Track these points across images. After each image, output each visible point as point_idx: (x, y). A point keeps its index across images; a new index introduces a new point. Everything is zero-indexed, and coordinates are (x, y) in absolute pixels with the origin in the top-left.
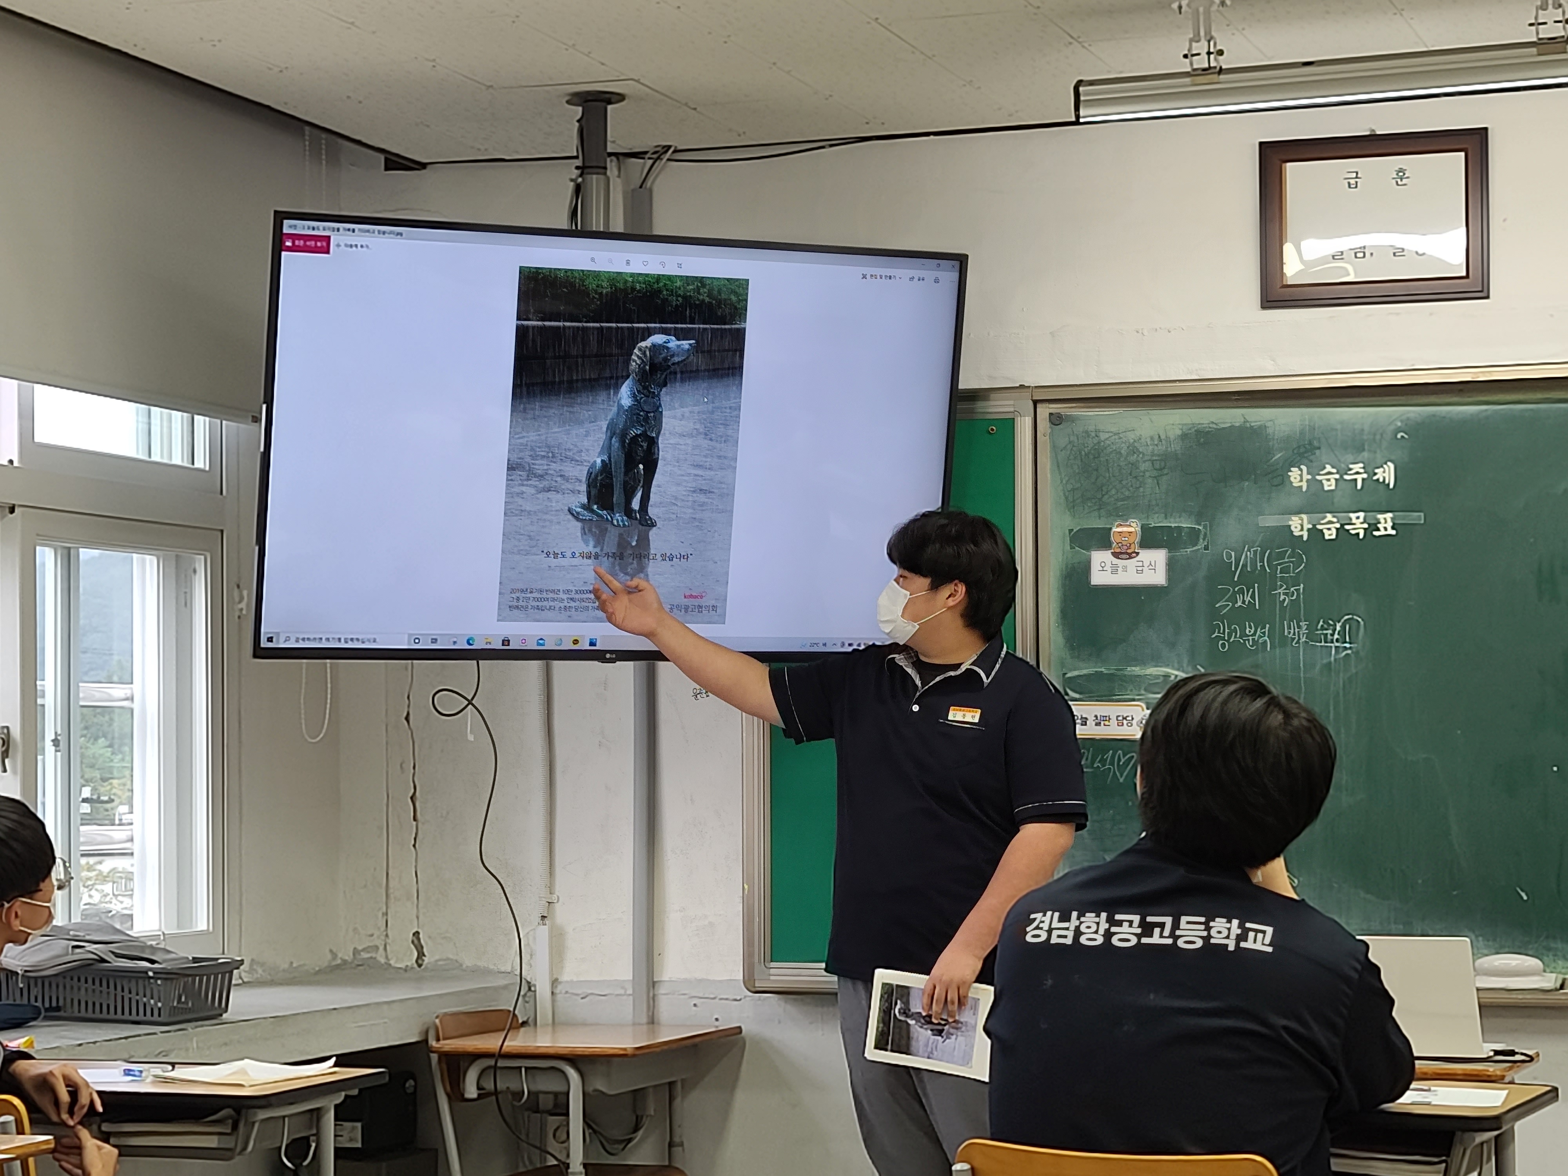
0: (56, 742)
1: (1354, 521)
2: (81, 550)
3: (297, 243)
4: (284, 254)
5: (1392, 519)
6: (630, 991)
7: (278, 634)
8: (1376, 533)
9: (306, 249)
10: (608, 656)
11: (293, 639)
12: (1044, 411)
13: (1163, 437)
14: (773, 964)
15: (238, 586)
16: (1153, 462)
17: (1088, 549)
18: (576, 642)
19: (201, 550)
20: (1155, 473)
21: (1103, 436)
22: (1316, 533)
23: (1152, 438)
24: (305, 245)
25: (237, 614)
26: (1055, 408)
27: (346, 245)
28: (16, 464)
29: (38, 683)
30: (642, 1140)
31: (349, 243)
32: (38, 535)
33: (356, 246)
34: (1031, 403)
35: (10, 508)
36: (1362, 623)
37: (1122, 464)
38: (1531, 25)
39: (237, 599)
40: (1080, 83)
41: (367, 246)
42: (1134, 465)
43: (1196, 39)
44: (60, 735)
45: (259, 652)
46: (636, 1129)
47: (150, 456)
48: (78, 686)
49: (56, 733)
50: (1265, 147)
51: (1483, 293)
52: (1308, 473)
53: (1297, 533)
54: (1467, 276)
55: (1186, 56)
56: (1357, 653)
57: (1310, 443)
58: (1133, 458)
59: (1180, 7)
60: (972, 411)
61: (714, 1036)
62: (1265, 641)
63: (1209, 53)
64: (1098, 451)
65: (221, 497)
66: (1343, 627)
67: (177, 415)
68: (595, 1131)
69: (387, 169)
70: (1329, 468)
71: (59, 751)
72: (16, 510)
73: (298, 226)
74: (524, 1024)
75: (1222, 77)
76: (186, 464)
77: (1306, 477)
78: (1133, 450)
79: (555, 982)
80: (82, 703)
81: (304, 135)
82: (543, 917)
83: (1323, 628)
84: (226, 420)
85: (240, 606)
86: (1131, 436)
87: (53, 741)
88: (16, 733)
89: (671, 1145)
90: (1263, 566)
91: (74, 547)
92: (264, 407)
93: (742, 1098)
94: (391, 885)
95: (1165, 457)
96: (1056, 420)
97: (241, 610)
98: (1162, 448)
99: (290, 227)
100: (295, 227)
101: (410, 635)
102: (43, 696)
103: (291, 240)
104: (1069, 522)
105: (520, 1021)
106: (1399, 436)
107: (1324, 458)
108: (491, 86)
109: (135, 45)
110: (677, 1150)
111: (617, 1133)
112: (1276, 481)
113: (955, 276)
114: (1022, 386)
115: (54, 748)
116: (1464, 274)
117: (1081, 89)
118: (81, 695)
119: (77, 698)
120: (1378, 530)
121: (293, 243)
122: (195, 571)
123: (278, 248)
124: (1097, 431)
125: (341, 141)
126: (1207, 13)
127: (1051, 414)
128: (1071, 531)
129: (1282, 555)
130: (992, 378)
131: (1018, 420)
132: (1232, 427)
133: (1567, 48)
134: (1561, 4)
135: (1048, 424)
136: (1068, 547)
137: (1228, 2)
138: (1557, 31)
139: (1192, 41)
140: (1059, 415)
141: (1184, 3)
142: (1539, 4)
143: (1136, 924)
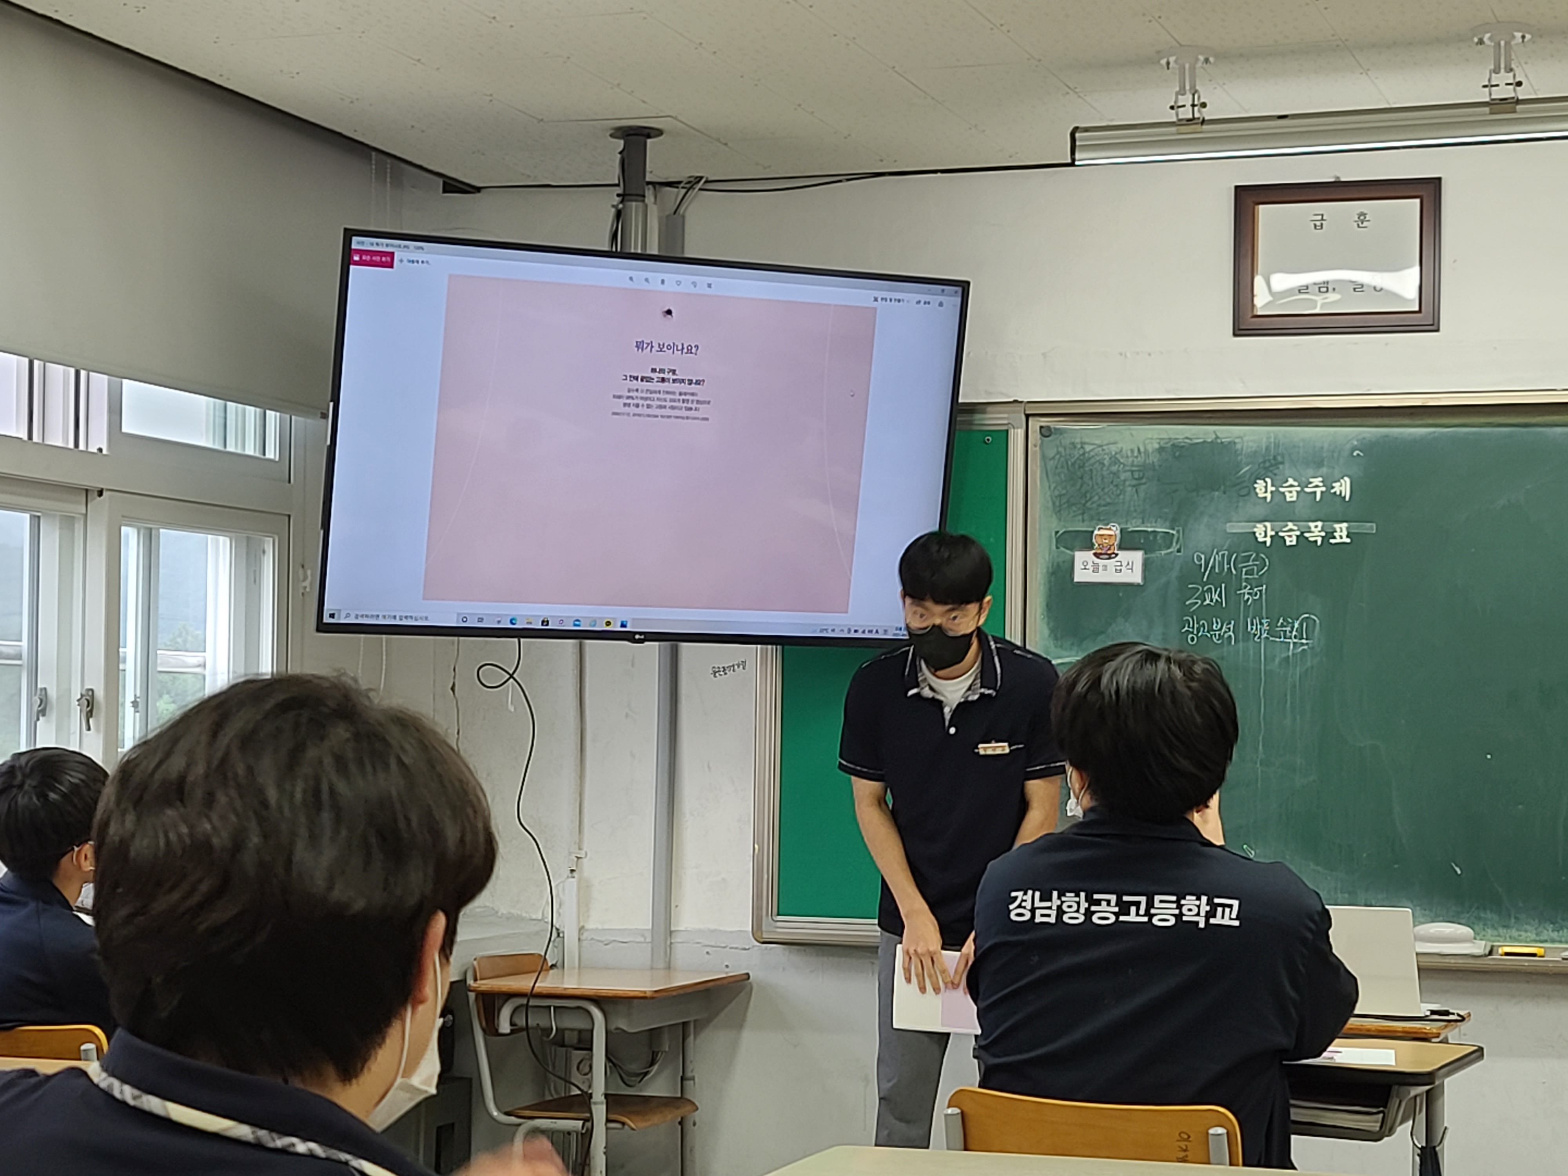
0: (135, 704)
1: (1313, 529)
2: (162, 530)
3: (364, 258)
4: (352, 267)
5: (1348, 528)
6: (649, 939)
7: (339, 611)
8: (1332, 541)
9: (373, 263)
10: (637, 637)
11: (353, 616)
12: (1035, 424)
13: (1142, 450)
14: (780, 919)
15: (303, 566)
16: (1132, 472)
17: (1072, 549)
18: (608, 623)
19: (269, 532)
20: (1134, 482)
21: (1088, 448)
22: (1278, 539)
23: (1132, 451)
24: (371, 260)
25: (301, 591)
26: (1044, 422)
27: (409, 261)
28: (105, 452)
29: (121, 650)
30: (657, 1073)
31: (411, 259)
32: (123, 516)
33: (418, 262)
34: (1024, 417)
35: (98, 491)
36: (1318, 621)
37: (1105, 473)
38: (1484, 87)
39: (301, 578)
40: (1076, 130)
41: (427, 262)
42: (1116, 474)
43: (1182, 92)
44: (139, 698)
45: (322, 627)
46: (652, 1064)
47: (225, 446)
48: (156, 654)
49: (135, 696)
50: (1240, 191)
51: (1434, 327)
52: (1273, 485)
53: (1261, 539)
54: (1420, 311)
55: (1172, 108)
56: (1313, 648)
57: (1275, 458)
58: (1114, 468)
59: (1168, 63)
60: (971, 423)
61: (725, 982)
62: (1230, 636)
63: (1193, 106)
64: (1083, 461)
65: (288, 484)
66: (1301, 625)
67: (250, 409)
68: (619, 1062)
69: (445, 191)
70: (1291, 481)
71: (138, 712)
72: (105, 493)
73: (365, 243)
74: (553, 966)
75: (1205, 127)
76: (258, 455)
77: (1270, 488)
78: (1115, 460)
79: (581, 929)
80: (160, 669)
81: (371, 160)
82: (572, 871)
83: (1282, 626)
84: (295, 415)
85: (304, 584)
86: (1114, 449)
87: (132, 702)
88: (100, 694)
89: (684, 1077)
90: (1230, 569)
91: (155, 528)
92: (331, 404)
95: (1143, 468)
96: (1046, 432)
97: (305, 588)
98: (1141, 460)
99: (358, 243)
100: (363, 243)
101: (459, 614)
102: (124, 662)
103: (358, 256)
104: (1056, 525)
105: (550, 964)
106: (1355, 454)
107: (1287, 473)
108: (542, 120)
109: (221, 76)
110: (688, 1084)
111: (636, 1068)
112: (1244, 492)
113: (958, 300)
114: (1016, 401)
115: (133, 709)
116: (1417, 308)
117: (1077, 135)
118: (159, 661)
119: (155, 664)
120: (1334, 538)
121: (361, 257)
122: (264, 552)
123: (347, 262)
124: (1082, 443)
125: (403, 165)
126: (1193, 68)
127: (1041, 427)
128: (1057, 532)
129: (1247, 559)
130: (989, 393)
131: (1011, 432)
132: (1205, 442)
133: (1519, 107)
134: (1513, 66)
135: (1039, 436)
136: (1054, 547)
137: (1211, 59)
138: (1508, 92)
139: (1177, 94)
140: (1048, 428)
141: (1172, 59)
142: (1492, 67)
143: (1113, 903)
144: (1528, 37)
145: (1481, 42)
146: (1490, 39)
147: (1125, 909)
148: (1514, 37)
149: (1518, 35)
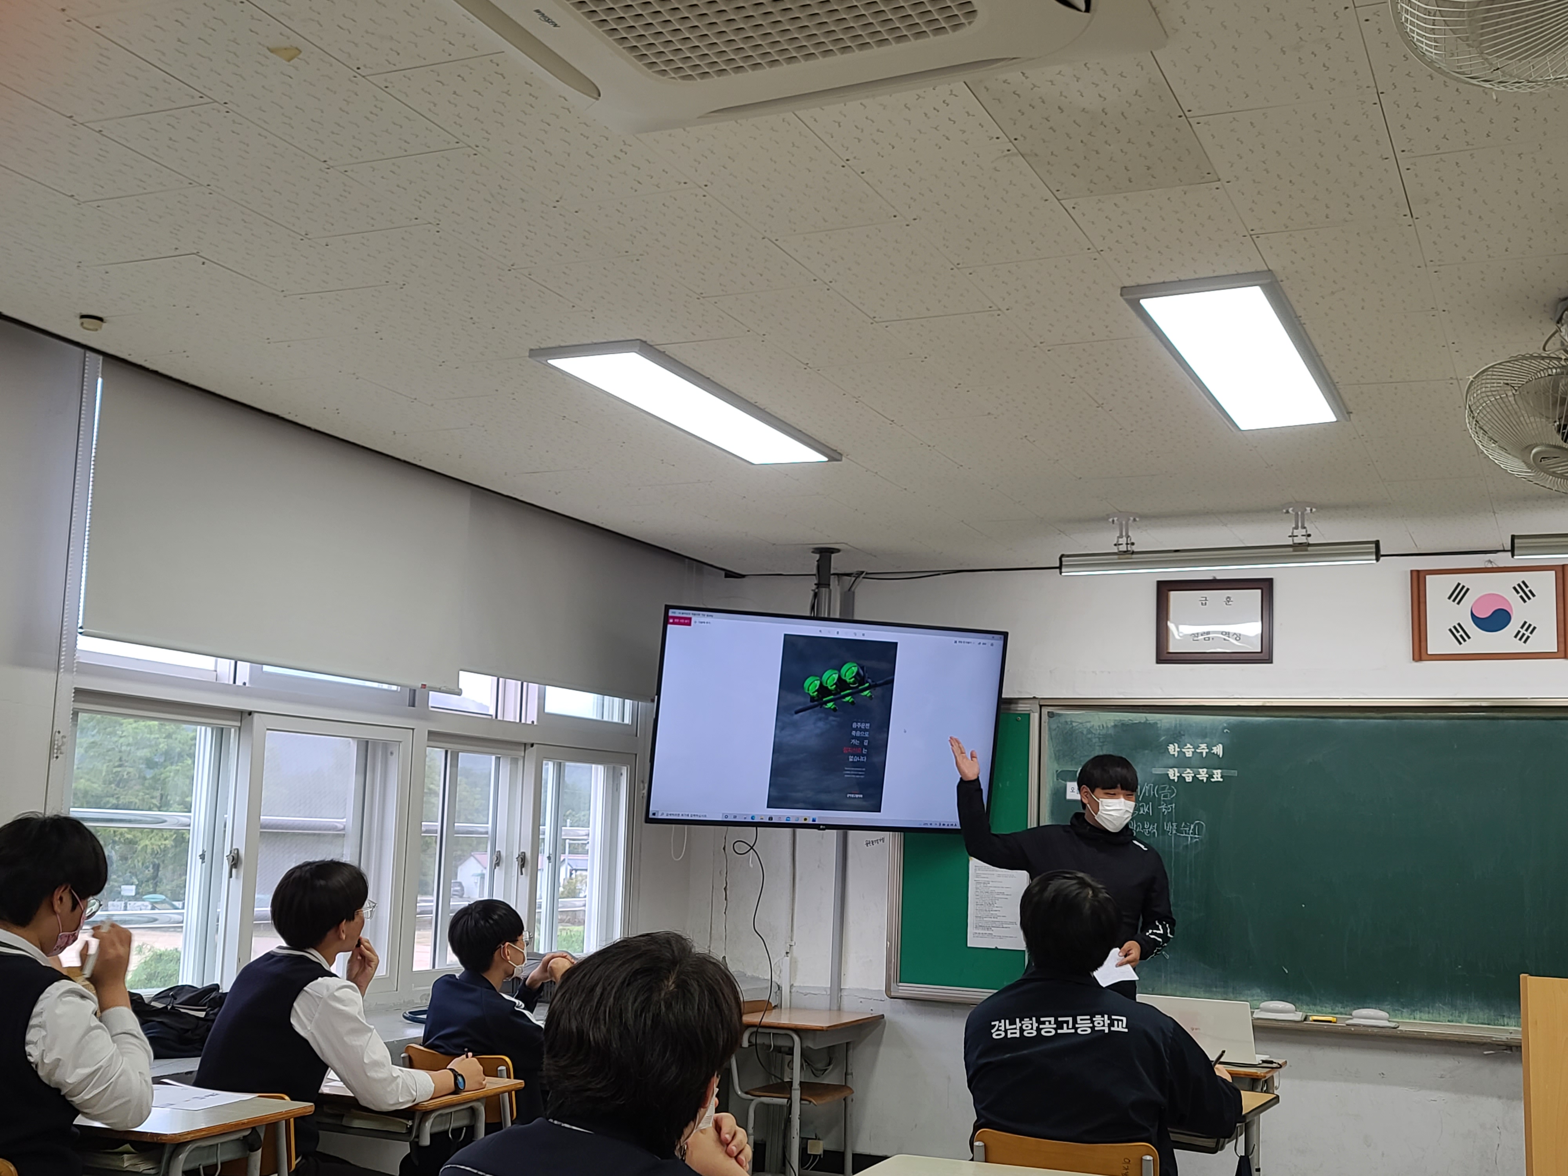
1: (1201, 773)
3: (675, 620)
4: (669, 625)
5: (1221, 773)
6: (829, 993)
7: (658, 812)
8: (1213, 780)
9: (680, 623)
10: (821, 827)
11: (665, 814)
12: (1045, 711)
13: (1105, 726)
14: (901, 984)
15: (643, 782)
16: (1099, 738)
17: (1066, 781)
18: (805, 819)
19: (625, 764)
20: (1101, 744)
21: (1074, 724)
22: (1181, 777)
23: (1099, 726)
24: (679, 621)
25: (639, 795)
26: (1050, 709)
28: (535, 723)
29: (541, 827)
30: (832, 1069)
31: (701, 621)
32: (544, 758)
33: (704, 622)
34: (1038, 707)
35: (531, 744)
36: (1204, 825)
37: (1084, 738)
38: (1290, 536)
40: (1062, 556)
41: (709, 624)
42: (1090, 739)
43: (1121, 536)
45: (648, 820)
46: (829, 1064)
47: (603, 718)
48: (562, 829)
50: (1160, 584)
51: (1269, 660)
52: (1179, 747)
53: (1172, 778)
54: (1261, 652)
55: (1115, 545)
56: (1201, 841)
57: (1180, 733)
58: (1089, 736)
59: (1113, 521)
60: (1009, 709)
61: (870, 1020)
62: (1154, 833)
63: (1127, 544)
64: (1072, 731)
65: (635, 737)
66: (1195, 827)
67: (616, 700)
68: (809, 1064)
69: (725, 577)
70: (1189, 746)
71: (551, 862)
72: (534, 745)
73: (676, 612)
74: (776, 1006)
75: (1134, 556)
76: (620, 722)
77: (1177, 749)
78: (1089, 731)
79: (792, 986)
81: (685, 564)
82: (787, 953)
83: (1184, 827)
84: (640, 703)
85: (641, 790)
86: (1089, 725)
87: (548, 857)
88: (528, 855)
89: (846, 1074)
90: (1154, 794)
91: (562, 762)
92: (656, 696)
93: (882, 1050)
94: (713, 932)
95: (1106, 736)
96: (1051, 715)
98: (1104, 731)
99: (673, 612)
101: (723, 814)
102: (544, 834)
103: (672, 618)
104: (1056, 767)
105: (773, 1005)
106: (1225, 731)
107: (1186, 741)
108: (775, 544)
110: (849, 1077)
111: (820, 1066)
112: (1162, 751)
113: (1002, 642)
114: (1034, 698)
115: (548, 861)
116: (1259, 650)
117: (1063, 559)
118: (563, 833)
119: (561, 835)
120: (1213, 778)
121: (673, 620)
122: (622, 774)
123: (666, 622)
124: (1072, 722)
125: (703, 566)
126: (1127, 524)
127: (1048, 712)
128: (1057, 771)
129: (1164, 788)
130: (1020, 692)
131: (1032, 715)
132: (1140, 723)
133: (1309, 548)
134: (1306, 526)
135: (1047, 717)
136: (1055, 780)
137: (1137, 519)
138: (1303, 540)
139: (1118, 537)
140: (1052, 713)
141: (1115, 519)
142: (1294, 526)
143: (1053, 1022)
144: (1314, 510)
145: (1287, 512)
146: (1293, 510)
147: (1060, 1025)
148: (1306, 510)
149: (1308, 509)
